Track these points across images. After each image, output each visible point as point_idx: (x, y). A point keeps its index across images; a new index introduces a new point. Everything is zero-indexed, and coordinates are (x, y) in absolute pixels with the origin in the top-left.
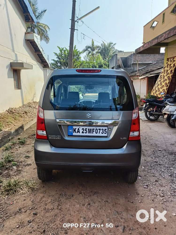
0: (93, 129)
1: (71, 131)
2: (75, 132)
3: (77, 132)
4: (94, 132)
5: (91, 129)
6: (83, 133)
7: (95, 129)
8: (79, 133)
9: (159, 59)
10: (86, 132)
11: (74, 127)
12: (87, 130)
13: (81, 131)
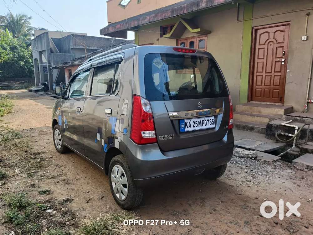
0: (203, 121)
1: (183, 126)
2: (186, 127)
3: (188, 127)
4: (204, 125)
5: (201, 121)
6: (194, 127)
7: (204, 121)
8: (191, 127)
9: (105, 46)
10: (196, 125)
11: (186, 121)
12: (198, 123)
13: (192, 124)
